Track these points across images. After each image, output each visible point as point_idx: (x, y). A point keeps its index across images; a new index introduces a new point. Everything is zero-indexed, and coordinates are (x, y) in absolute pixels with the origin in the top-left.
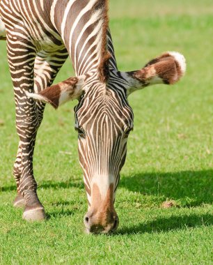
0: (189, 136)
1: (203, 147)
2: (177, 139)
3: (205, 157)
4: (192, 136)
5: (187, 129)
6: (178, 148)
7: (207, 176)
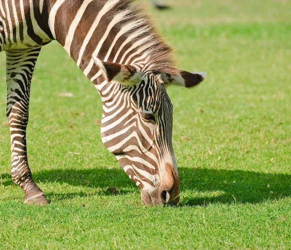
0: (192, 139)
1: (205, 148)
2: (181, 141)
3: (207, 158)
4: (195, 138)
5: (190, 131)
6: (182, 149)
7: (209, 176)
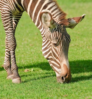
0: (34, 45)
1: (39, 49)
2: (30, 46)
3: (40, 53)
4: (35, 45)
5: (33, 42)
6: (30, 49)
7: (41, 60)
